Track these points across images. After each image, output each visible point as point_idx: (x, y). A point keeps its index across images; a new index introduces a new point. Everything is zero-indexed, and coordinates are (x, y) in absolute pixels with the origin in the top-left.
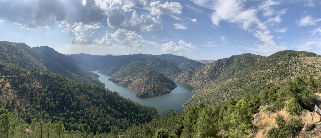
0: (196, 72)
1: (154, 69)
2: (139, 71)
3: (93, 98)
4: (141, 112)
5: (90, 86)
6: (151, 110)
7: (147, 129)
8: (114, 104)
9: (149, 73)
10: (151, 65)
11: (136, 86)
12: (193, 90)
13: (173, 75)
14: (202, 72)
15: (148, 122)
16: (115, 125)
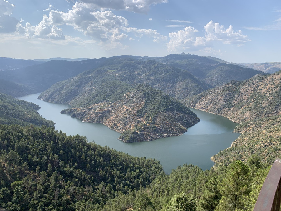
0: (243, 90)
1: (152, 86)
2: (123, 90)
3: (30, 156)
4: (131, 169)
5: (20, 132)
6: (150, 165)
7: (143, 198)
8: (78, 159)
9: (144, 94)
10: (146, 79)
11: (120, 120)
12: (235, 130)
13: (191, 97)
14: (258, 91)
15: (145, 187)
16: (82, 199)
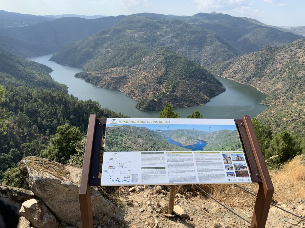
0: (278, 58)
1: (175, 50)
5: (29, 94)
9: (165, 58)
10: (169, 41)
11: (138, 87)
12: (262, 101)
13: (218, 64)
14: (296, 59)
